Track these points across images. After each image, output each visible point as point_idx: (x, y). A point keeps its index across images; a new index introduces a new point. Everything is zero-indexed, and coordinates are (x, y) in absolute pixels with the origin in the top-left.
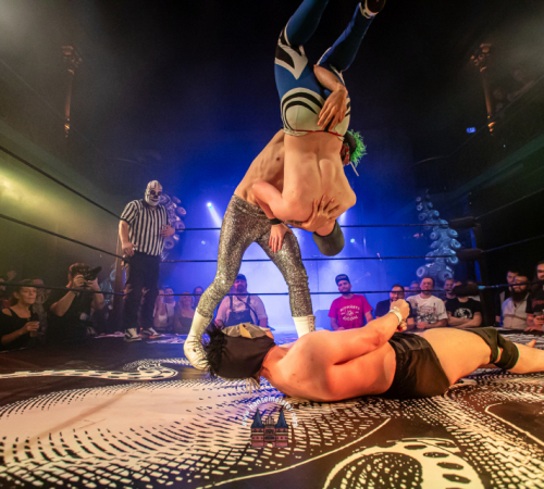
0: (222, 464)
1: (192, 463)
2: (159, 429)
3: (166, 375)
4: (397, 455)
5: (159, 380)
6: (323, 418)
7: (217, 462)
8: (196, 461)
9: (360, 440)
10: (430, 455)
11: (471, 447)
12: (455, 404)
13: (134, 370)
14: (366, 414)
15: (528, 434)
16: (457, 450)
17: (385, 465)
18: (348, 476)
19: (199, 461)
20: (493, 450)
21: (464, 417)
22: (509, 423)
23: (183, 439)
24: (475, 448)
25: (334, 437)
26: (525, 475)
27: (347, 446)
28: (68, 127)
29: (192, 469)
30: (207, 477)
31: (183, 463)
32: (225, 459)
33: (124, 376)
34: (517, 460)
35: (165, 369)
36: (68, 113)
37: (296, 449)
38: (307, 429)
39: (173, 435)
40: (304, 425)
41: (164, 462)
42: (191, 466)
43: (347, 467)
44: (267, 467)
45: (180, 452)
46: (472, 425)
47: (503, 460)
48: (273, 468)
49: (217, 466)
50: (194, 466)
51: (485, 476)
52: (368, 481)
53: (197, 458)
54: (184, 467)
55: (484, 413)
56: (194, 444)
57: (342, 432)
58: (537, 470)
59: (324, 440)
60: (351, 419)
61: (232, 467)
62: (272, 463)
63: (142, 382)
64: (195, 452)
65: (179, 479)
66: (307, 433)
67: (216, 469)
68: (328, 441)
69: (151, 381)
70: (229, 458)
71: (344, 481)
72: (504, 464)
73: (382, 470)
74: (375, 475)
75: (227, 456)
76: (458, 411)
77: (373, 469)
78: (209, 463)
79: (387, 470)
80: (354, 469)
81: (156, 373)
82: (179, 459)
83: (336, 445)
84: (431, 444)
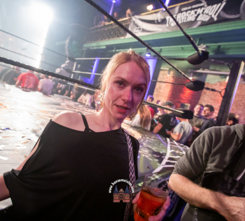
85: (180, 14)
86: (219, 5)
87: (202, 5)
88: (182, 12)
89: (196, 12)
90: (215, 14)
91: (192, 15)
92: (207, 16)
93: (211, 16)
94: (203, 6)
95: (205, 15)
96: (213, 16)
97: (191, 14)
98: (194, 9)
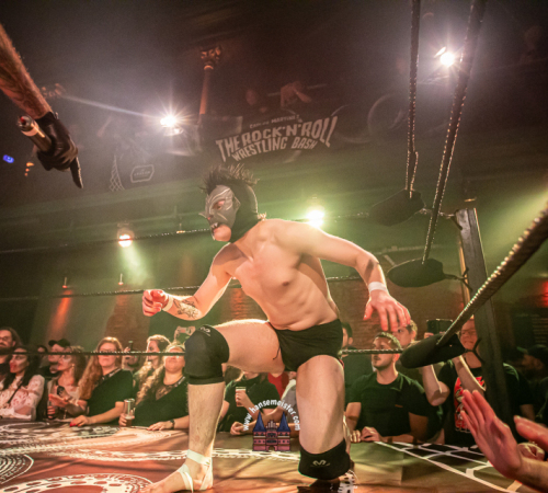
85: (248, 134)
86: (327, 120)
87: (291, 118)
88: (251, 131)
89: (283, 133)
90: (325, 138)
91: (277, 136)
92: (310, 140)
93: (318, 139)
94: (295, 122)
95: (305, 139)
96: (323, 141)
97: (274, 135)
98: (277, 125)
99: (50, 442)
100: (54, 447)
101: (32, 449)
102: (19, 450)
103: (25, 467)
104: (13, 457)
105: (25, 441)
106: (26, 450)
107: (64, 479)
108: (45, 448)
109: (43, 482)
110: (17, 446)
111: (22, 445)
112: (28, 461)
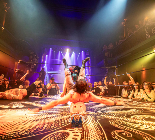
0: (18, 134)
1: (10, 133)
2: (7, 123)
3: (20, 107)
4: (66, 132)
5: (17, 108)
6: (55, 122)
7: (17, 133)
8: (11, 133)
9: (60, 128)
10: (74, 132)
11: (85, 131)
12: (91, 119)
13: (12, 105)
14: (67, 121)
15: (102, 127)
16: (82, 131)
17: (61, 135)
18: (49, 138)
19: (13, 133)
20: (90, 132)
21: (91, 122)
22: (100, 124)
23: (12, 126)
24: (86, 131)
25: (53, 127)
26: (92, 138)
27: (55, 129)
28: (3, 28)
29: (9, 135)
30: (11, 137)
31: (8, 134)
32: (20, 133)
33: (7, 107)
34: (93, 134)
35: (21, 105)
36: (4, 24)
37: (41, 130)
38: (48, 125)
39: (10, 125)
40: (48, 124)
41: (2, 133)
42: (9, 134)
43: (50, 135)
44: (30, 135)
45: (8, 130)
46: (91, 124)
47: (90, 134)
48: (31, 135)
49: (16, 134)
50: (10, 134)
51: (82, 138)
52: (53, 139)
53: (12, 132)
54: (7, 135)
55: (96, 121)
56: (15, 128)
57: (57, 126)
58: (95, 137)
59: (50, 128)
60: (62, 122)
61: (20, 135)
62: (32, 134)
63: (11, 109)
64: (13, 130)
65: (3, 138)
66: (47, 126)
67: (15, 135)
68: (51, 128)
69: (15, 109)
70: (22, 132)
71: (47, 139)
72: (89, 135)
73: (59, 136)
74: (56, 137)
75: (21, 132)
76: (91, 121)
77: (57, 136)
78: (15, 133)
79: (60, 136)
80: (52, 136)
81: (18, 106)
82: (7, 132)
83: (52, 130)
84: (76, 130)
99: (147, 107)
100: (148, 108)
101: (143, 108)
102: (140, 107)
103: (142, 111)
104: (139, 109)
105: (141, 105)
106: (141, 107)
107: (151, 116)
108: (146, 108)
109: (146, 116)
110: (139, 106)
111: (140, 106)
112: (142, 110)
